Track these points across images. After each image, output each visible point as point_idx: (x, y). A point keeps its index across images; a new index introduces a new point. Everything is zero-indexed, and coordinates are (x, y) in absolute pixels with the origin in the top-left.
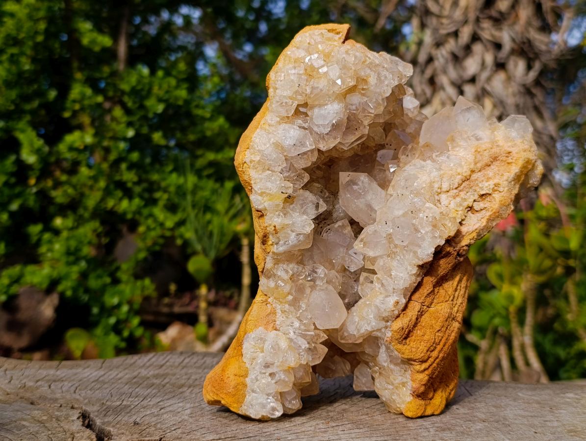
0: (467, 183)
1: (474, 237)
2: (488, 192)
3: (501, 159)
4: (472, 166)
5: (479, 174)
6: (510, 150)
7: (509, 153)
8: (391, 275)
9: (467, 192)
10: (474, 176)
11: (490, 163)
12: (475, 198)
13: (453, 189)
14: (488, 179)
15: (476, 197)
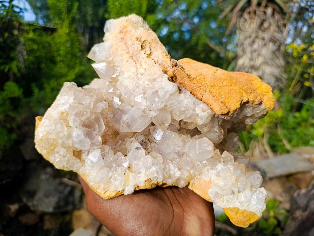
0: (134, 57)
2: (140, 45)
3: (123, 36)
4: (125, 53)
5: (130, 49)
6: (119, 31)
8: (184, 111)
9: (140, 57)
10: (131, 52)
14: (133, 44)
15: (143, 52)
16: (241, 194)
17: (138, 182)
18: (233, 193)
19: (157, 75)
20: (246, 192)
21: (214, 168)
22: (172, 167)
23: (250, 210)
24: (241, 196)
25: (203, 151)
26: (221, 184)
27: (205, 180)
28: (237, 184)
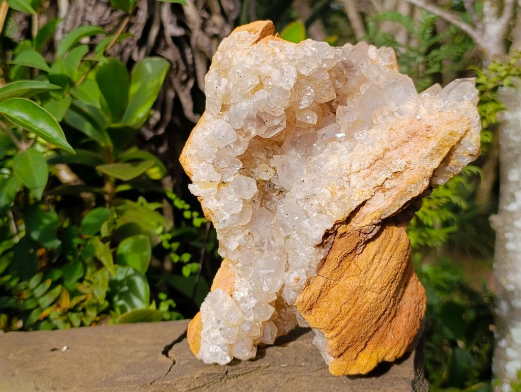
0: (380, 161)
1: (376, 217)
2: (400, 170)
3: (421, 134)
4: (385, 145)
5: (395, 151)
6: (431, 124)
7: (429, 127)
9: (380, 171)
10: (388, 154)
11: (407, 139)
12: (387, 176)
13: (364, 169)
14: (403, 156)
15: (389, 175)
16: (219, 332)
17: (207, 200)
18: (219, 322)
19: (330, 214)
20: (222, 339)
21: (251, 294)
22: (239, 237)
23: (202, 344)
24: (217, 332)
25: (261, 280)
26: (225, 306)
27: (235, 283)
28: (229, 327)
